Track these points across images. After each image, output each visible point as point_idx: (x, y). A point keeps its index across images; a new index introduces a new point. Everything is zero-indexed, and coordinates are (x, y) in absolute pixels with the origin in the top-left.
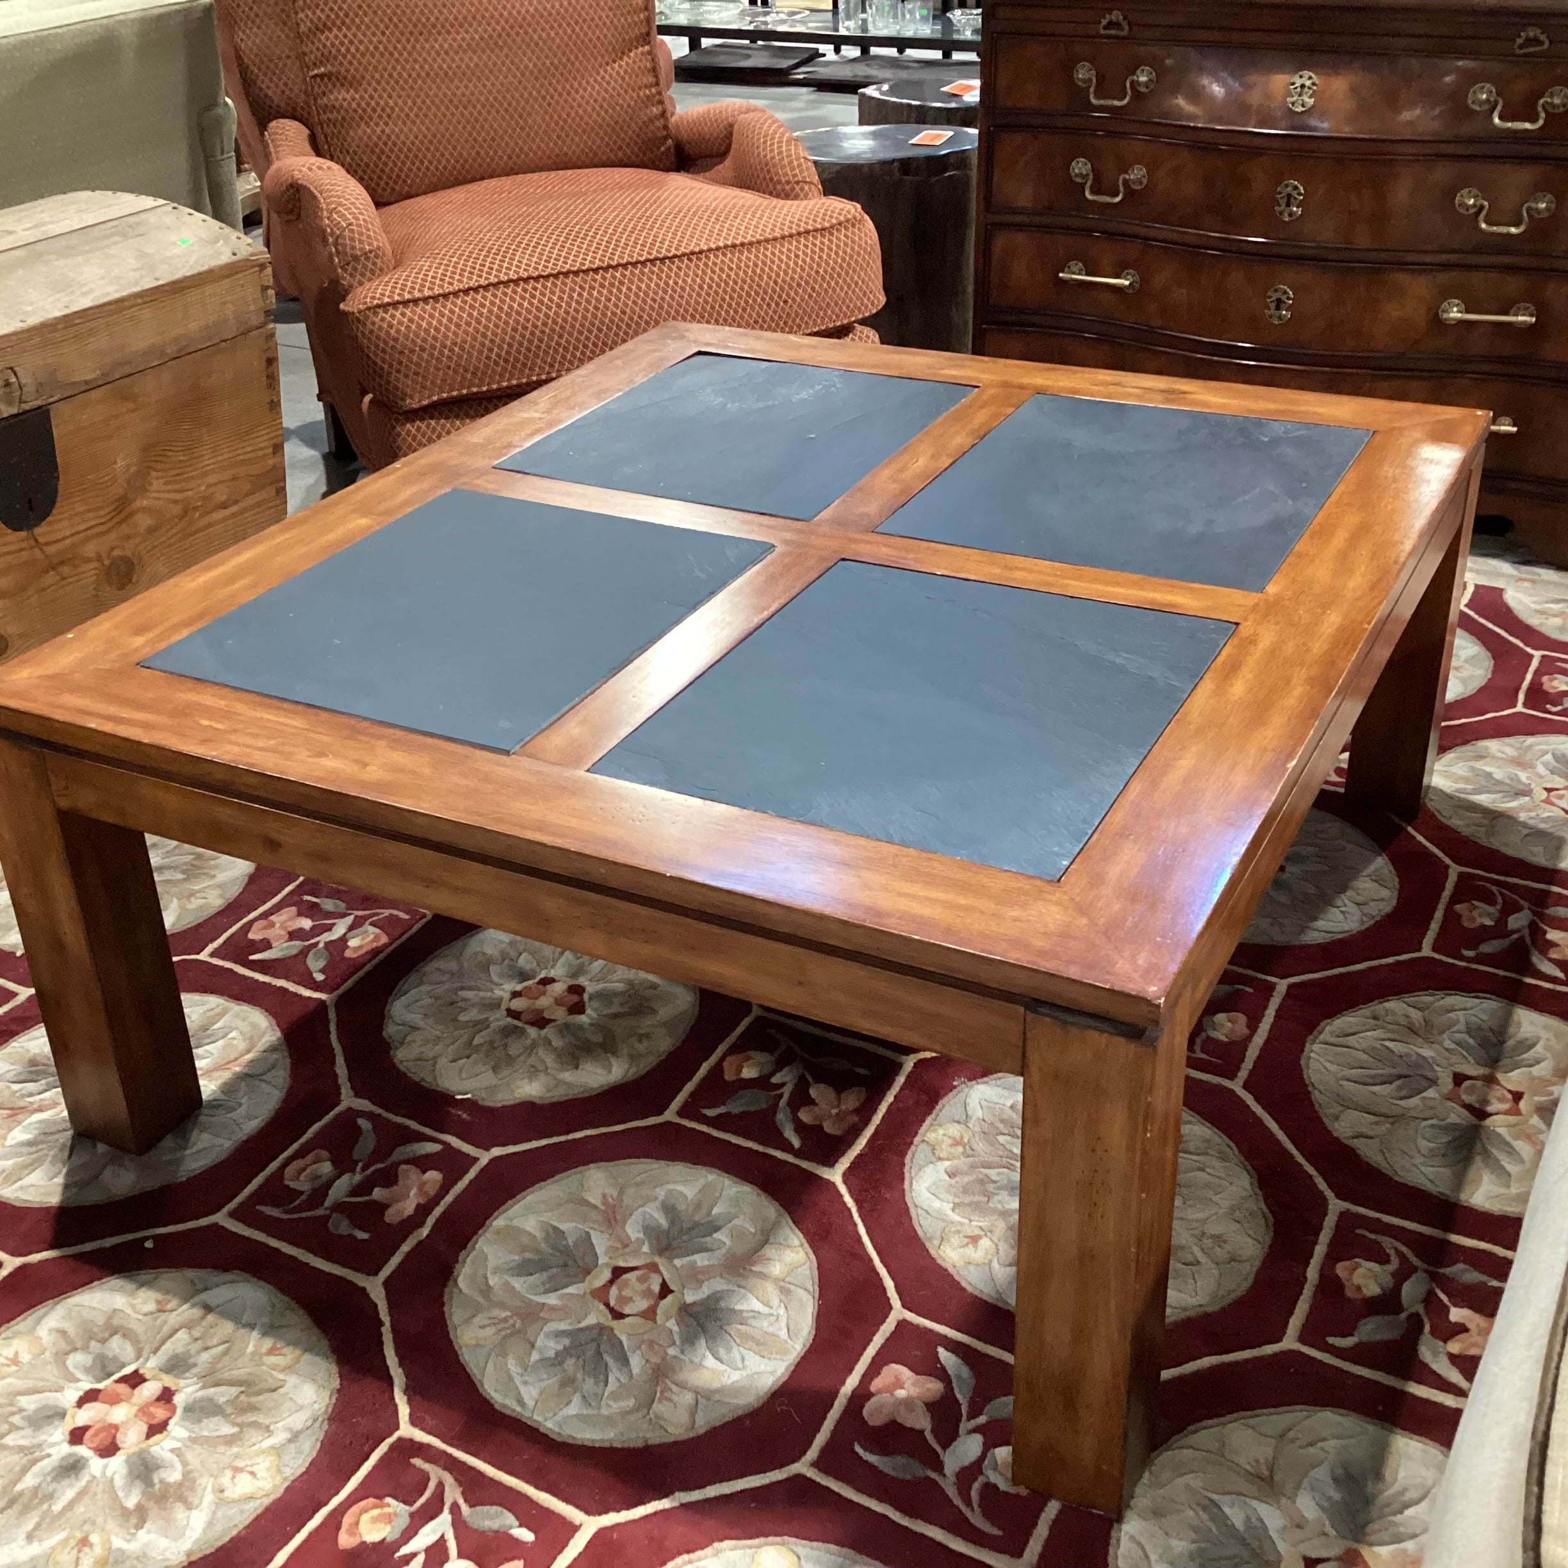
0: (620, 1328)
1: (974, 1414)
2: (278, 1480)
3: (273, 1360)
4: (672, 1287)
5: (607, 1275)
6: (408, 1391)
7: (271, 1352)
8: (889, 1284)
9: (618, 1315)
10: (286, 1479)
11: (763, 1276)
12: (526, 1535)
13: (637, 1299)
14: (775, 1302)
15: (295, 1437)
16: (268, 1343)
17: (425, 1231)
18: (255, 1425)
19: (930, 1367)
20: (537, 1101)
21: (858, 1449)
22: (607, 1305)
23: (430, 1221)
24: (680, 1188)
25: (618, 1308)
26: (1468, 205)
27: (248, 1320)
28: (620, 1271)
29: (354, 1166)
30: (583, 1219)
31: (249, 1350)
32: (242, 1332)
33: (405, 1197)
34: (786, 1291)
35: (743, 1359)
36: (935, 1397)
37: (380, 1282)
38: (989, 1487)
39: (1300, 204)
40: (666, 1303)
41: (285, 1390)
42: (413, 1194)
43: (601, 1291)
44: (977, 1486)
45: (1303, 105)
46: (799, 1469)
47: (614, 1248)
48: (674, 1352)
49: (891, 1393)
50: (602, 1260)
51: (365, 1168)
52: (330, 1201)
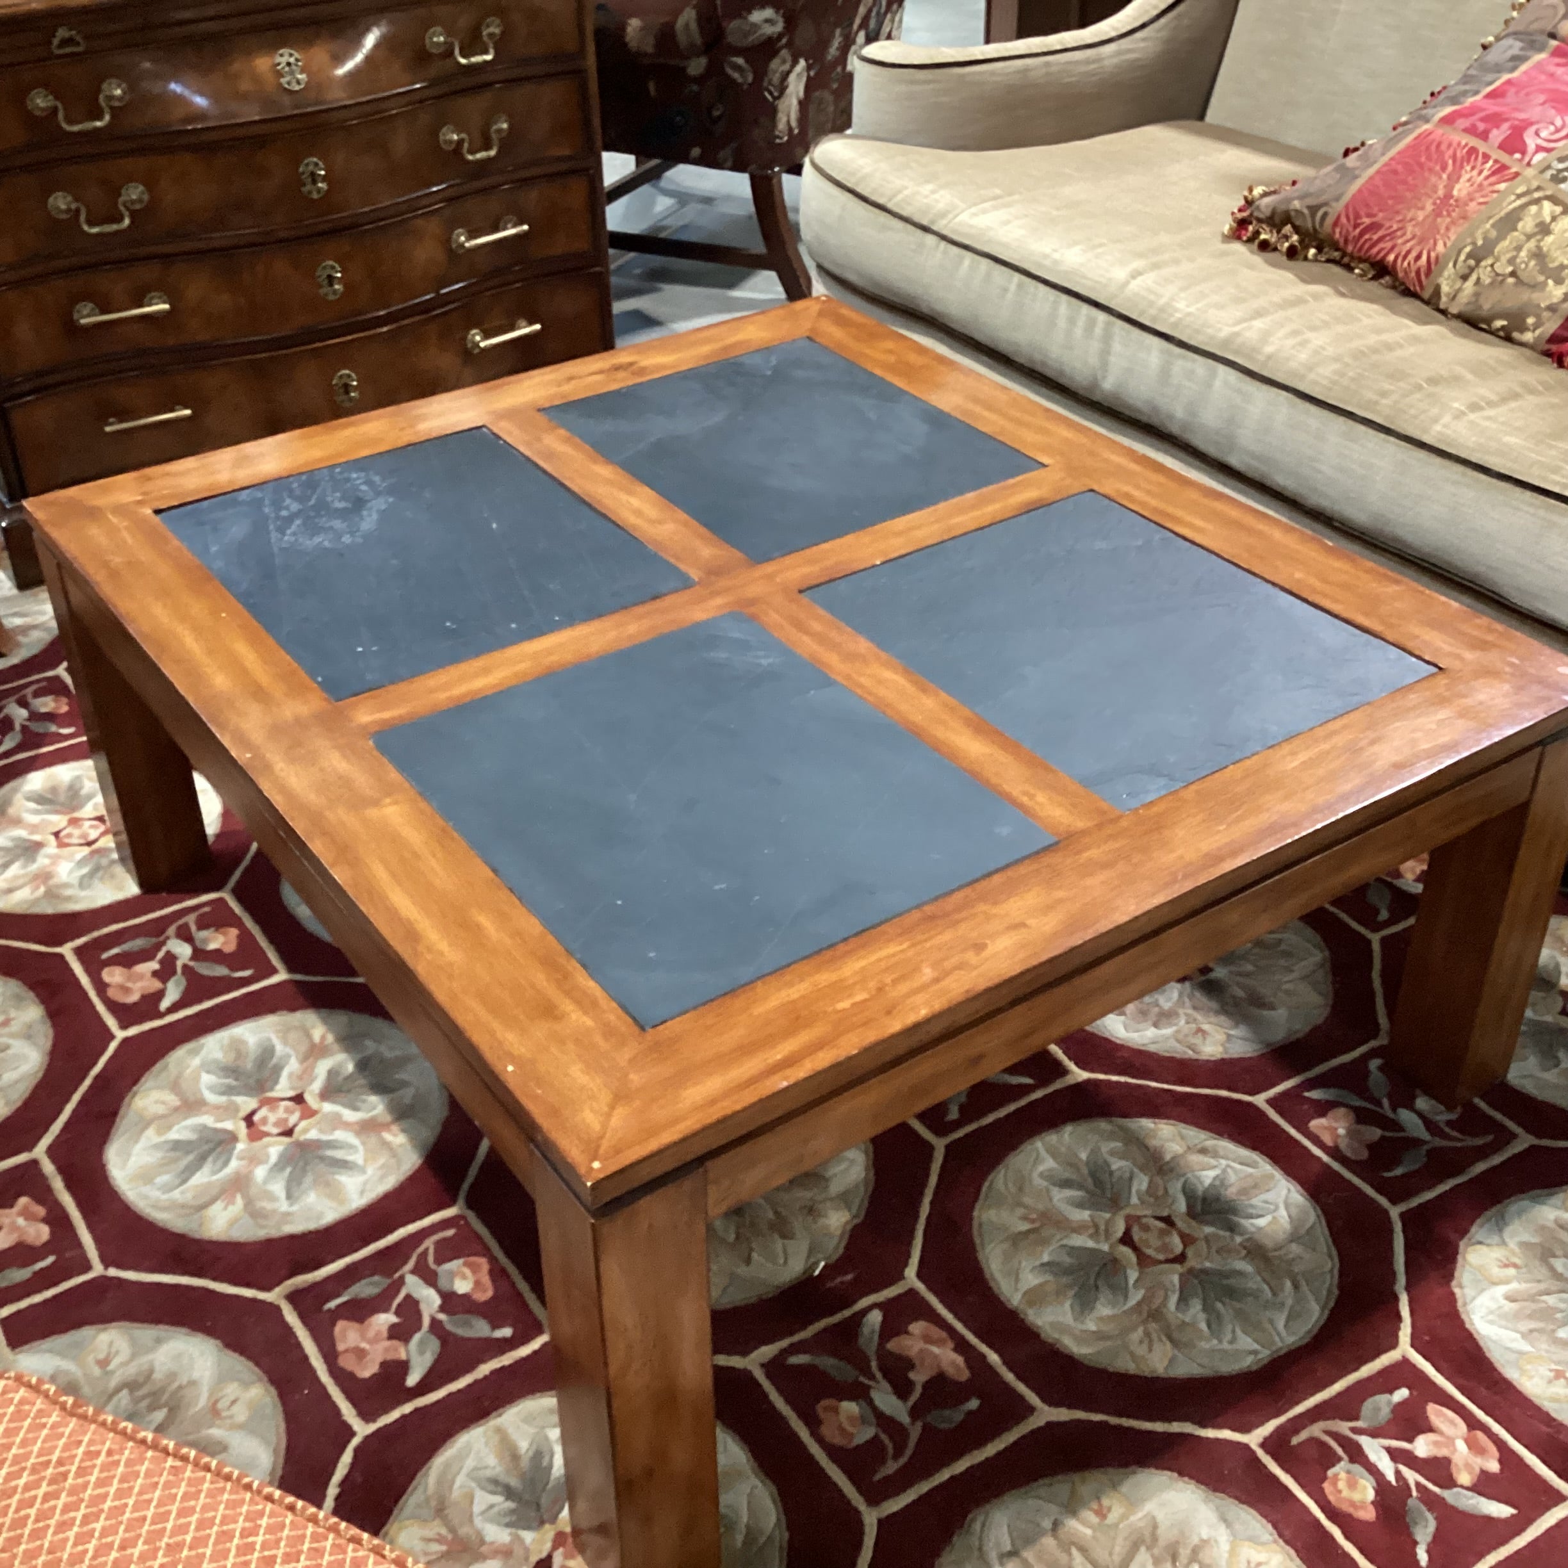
0: (1192, 1262)
1: (1379, 1103)
2: (1274, 1546)
3: (1112, 1517)
4: (1165, 1214)
5: (1126, 1250)
6: (1203, 1425)
7: (1101, 1514)
8: (1224, 1093)
9: (1181, 1259)
10: (1275, 1542)
11: (1175, 1158)
12: (1402, 1394)
13: (1167, 1240)
14: (1213, 1162)
15: (1224, 1520)
16: (1089, 1516)
17: (993, 1358)
18: (1195, 1551)
19: (1323, 1108)
20: (856, 1222)
21: (1386, 1174)
22: (1161, 1262)
23: (984, 1348)
24: (1041, 1168)
25: (1171, 1256)
26: (451, 142)
27: (1047, 1524)
28: (1126, 1239)
29: (861, 1383)
30: (1045, 1242)
31: (1089, 1532)
32: (1061, 1532)
33: (936, 1356)
34: (1203, 1151)
35: (1266, 1202)
36: (1352, 1116)
37: (1046, 1408)
38: (1449, 1123)
39: (324, 179)
40: (1179, 1224)
41: (1160, 1516)
42: (935, 1350)
43: (1144, 1260)
44: (1447, 1130)
45: (298, 82)
46: (1395, 1212)
47: (1095, 1235)
48: (1238, 1239)
49: (1338, 1136)
50: (1105, 1247)
51: (872, 1377)
52: (905, 1419)
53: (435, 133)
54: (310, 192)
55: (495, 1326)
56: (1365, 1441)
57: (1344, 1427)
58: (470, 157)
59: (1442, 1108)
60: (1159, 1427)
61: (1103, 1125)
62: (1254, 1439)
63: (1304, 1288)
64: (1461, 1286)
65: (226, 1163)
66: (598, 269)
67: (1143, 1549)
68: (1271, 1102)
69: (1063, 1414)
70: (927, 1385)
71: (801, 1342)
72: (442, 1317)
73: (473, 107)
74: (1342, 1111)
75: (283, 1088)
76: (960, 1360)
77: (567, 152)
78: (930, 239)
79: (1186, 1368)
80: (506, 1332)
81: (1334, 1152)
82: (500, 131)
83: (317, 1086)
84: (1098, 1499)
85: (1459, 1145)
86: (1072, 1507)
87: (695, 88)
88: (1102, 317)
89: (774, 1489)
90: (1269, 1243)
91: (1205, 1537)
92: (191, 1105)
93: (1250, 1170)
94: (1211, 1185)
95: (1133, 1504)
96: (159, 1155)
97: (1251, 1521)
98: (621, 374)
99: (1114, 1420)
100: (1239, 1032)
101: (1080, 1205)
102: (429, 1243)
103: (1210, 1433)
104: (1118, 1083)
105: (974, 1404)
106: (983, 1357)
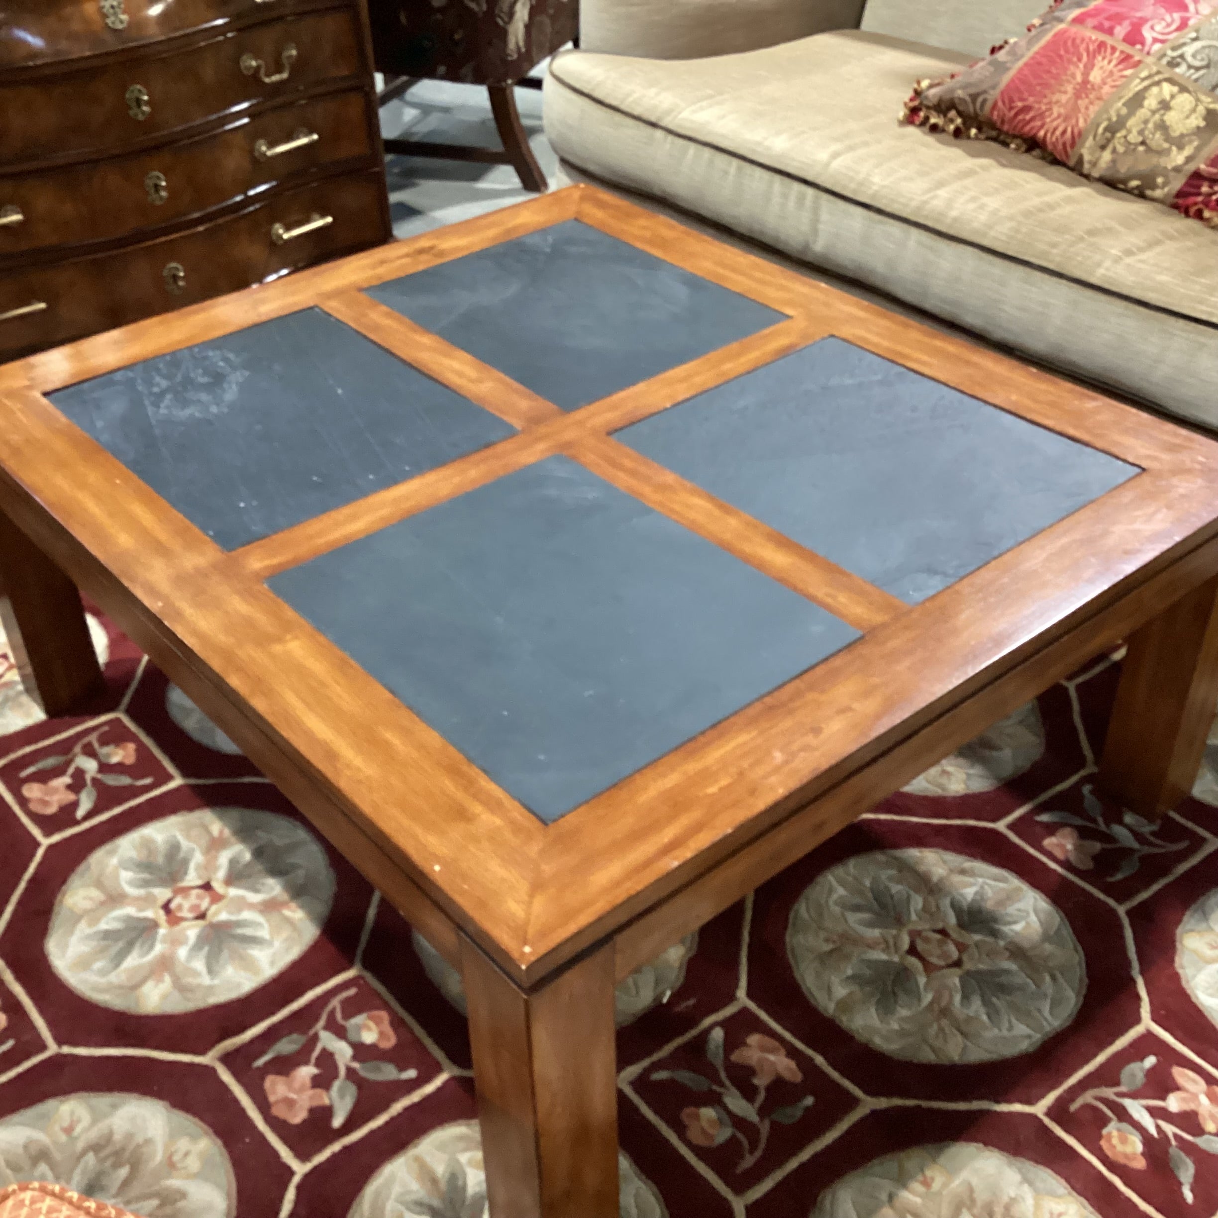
0: (968, 965)
1: (1094, 821)
2: (1070, 1199)
3: (936, 1185)
4: (940, 927)
5: (913, 961)
6: (998, 1102)
7: (927, 1184)
8: (972, 822)
9: (958, 964)
10: (1069, 1194)
11: (941, 880)
12: (1150, 1061)
13: (945, 948)
14: (971, 880)
15: (1026, 1180)
16: (916, 1186)
17: (819, 1060)
18: (1007, 1208)
19: (1051, 829)
20: (691, 955)
21: (1111, 880)
22: (942, 968)
23: (810, 1052)
24: (835, 896)
25: (950, 961)
26: (251, 67)
27: (884, 1197)
28: (913, 951)
29: (715, 1092)
30: (847, 957)
31: (918, 1200)
32: (897, 1202)
33: (773, 1064)
34: (963, 872)
35: (1019, 910)
36: (1075, 834)
37: (869, 1099)
38: (1153, 834)
39: (147, 103)
40: (954, 935)
41: (975, 1181)
42: (772, 1057)
43: (928, 967)
44: (1152, 839)
45: (121, 22)
46: (1122, 910)
47: (886, 950)
48: (1002, 943)
49: (1067, 851)
50: (896, 959)
51: (722, 1085)
52: (754, 1118)
53: (237, 60)
54: (137, 115)
55: (402, 1068)
56: (1128, 1103)
57: (1109, 1093)
58: (267, 80)
59: (1145, 821)
60: (962, 1106)
61: (880, 857)
62: (1040, 1109)
63: (1061, 980)
64: (1183, 967)
65: (151, 947)
66: (377, 169)
67: (964, 1210)
68: (1011, 827)
69: (882, 1103)
70: (768, 1089)
71: (660, 1061)
72: (356, 1065)
73: (267, 38)
74: (1067, 830)
75: (192, 878)
76: (792, 1064)
77: (345, 73)
78: (659, 134)
79: (977, 1055)
80: (411, 1074)
81: (1066, 864)
82: (290, 57)
83: (221, 874)
84: (922, 1171)
85: (1163, 850)
86: (902, 1180)
87: (439, 16)
88: (810, 192)
89: (655, 1189)
90: (1026, 944)
91: (1013, 1195)
92: (115, 898)
93: (1001, 885)
94: (973, 900)
95: (952, 1173)
96: (94, 943)
97: (1047, 1178)
98: (424, 257)
99: (925, 1104)
100: (977, 770)
101: (871, 925)
102: (335, 1003)
103: (1004, 1108)
104: (886, 821)
105: (809, 1101)
106: (811, 1060)
